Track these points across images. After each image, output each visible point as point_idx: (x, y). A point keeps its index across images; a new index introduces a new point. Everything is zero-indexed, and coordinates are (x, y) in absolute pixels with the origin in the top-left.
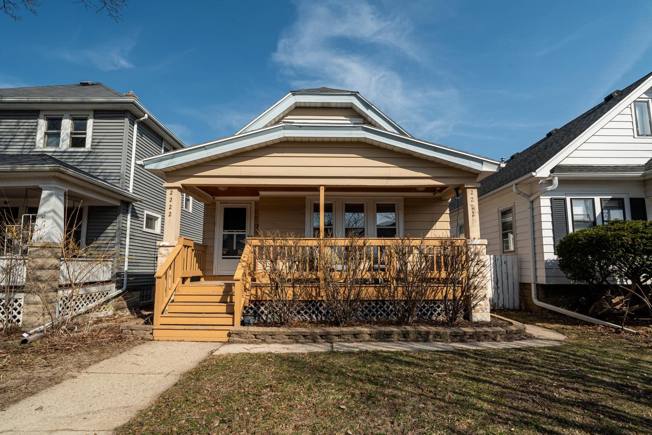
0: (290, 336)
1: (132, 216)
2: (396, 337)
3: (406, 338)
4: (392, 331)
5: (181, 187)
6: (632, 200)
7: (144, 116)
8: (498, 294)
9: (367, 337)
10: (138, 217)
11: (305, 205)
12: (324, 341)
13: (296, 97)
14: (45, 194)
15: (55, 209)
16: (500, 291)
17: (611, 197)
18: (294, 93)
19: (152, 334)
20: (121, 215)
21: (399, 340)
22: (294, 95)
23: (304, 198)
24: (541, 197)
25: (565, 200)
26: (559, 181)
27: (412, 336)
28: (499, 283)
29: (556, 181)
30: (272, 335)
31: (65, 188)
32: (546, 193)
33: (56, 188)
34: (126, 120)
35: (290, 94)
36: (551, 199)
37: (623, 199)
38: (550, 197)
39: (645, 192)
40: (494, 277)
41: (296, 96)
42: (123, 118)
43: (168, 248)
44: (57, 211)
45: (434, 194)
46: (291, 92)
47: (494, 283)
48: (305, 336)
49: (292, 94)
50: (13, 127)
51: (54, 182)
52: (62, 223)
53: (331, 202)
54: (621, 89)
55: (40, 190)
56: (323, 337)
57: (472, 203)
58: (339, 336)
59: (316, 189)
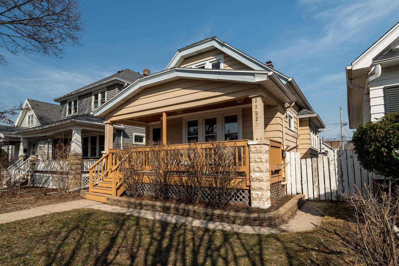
1: (123, 137)
4: (170, 207)
5: (110, 123)
7: (125, 85)
8: (343, 187)
9: (159, 209)
10: (129, 137)
11: (182, 123)
13: (182, 52)
14: (74, 131)
15: (76, 139)
16: (345, 184)
18: (180, 51)
19: (85, 196)
20: (117, 137)
22: (180, 52)
23: (181, 119)
24: (371, 89)
26: (383, 68)
28: (344, 176)
29: (379, 69)
31: (80, 129)
32: (374, 84)
33: (76, 129)
34: (117, 89)
35: (178, 52)
36: (384, 88)
40: (338, 171)
42: (115, 88)
44: (78, 139)
46: (178, 50)
47: (338, 177)
50: (86, 102)
51: (75, 127)
52: (81, 144)
55: (72, 131)
57: (256, 110)
58: (146, 206)
59: (160, 115)
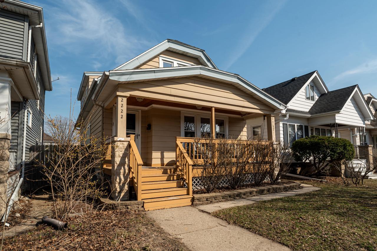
0: (223, 197)
2: (265, 192)
3: (269, 192)
4: (265, 189)
5: (129, 96)
6: (305, 126)
7: (40, 24)
9: (255, 194)
12: (238, 198)
17: (299, 125)
19: (143, 207)
20: (23, 110)
21: (267, 193)
23: (179, 112)
24: (280, 122)
25: (287, 124)
26: (289, 116)
27: (271, 191)
29: (288, 116)
30: (215, 198)
31: (13, 83)
32: (282, 121)
34: (26, 24)
35: (167, 41)
36: (283, 124)
37: (302, 126)
38: (283, 123)
39: (308, 123)
41: (169, 43)
43: (123, 143)
45: (242, 117)
46: (168, 39)
48: (230, 196)
49: (168, 41)
51: (7, 76)
53: (194, 116)
54: (297, 77)
56: (238, 196)
57: (273, 124)
58: (244, 194)
